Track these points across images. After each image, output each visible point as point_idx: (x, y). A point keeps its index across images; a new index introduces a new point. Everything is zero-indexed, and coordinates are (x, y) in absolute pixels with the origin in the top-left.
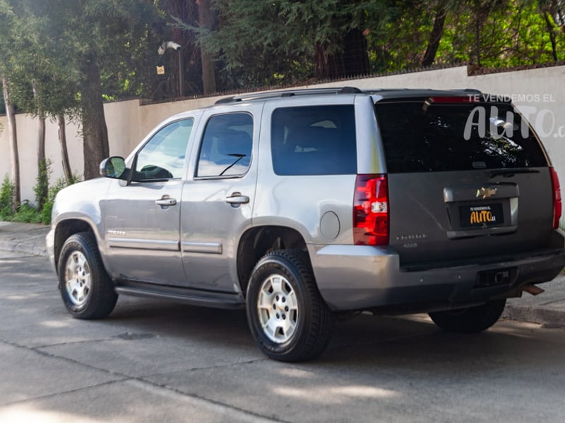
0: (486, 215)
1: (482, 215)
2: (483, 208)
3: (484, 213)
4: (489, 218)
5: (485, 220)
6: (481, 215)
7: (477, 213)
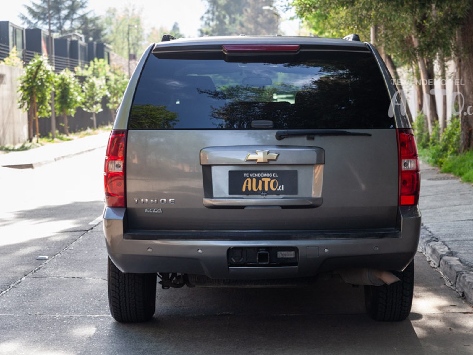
0: (269, 183)
1: (263, 183)
2: (265, 175)
3: (266, 180)
4: (274, 187)
5: (266, 189)
6: (260, 182)
7: (254, 180)
